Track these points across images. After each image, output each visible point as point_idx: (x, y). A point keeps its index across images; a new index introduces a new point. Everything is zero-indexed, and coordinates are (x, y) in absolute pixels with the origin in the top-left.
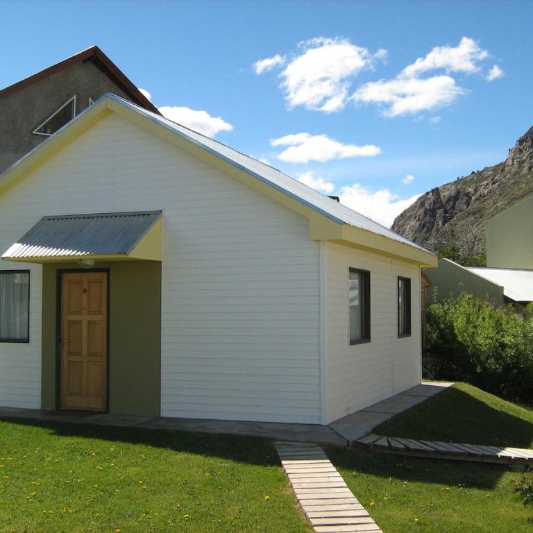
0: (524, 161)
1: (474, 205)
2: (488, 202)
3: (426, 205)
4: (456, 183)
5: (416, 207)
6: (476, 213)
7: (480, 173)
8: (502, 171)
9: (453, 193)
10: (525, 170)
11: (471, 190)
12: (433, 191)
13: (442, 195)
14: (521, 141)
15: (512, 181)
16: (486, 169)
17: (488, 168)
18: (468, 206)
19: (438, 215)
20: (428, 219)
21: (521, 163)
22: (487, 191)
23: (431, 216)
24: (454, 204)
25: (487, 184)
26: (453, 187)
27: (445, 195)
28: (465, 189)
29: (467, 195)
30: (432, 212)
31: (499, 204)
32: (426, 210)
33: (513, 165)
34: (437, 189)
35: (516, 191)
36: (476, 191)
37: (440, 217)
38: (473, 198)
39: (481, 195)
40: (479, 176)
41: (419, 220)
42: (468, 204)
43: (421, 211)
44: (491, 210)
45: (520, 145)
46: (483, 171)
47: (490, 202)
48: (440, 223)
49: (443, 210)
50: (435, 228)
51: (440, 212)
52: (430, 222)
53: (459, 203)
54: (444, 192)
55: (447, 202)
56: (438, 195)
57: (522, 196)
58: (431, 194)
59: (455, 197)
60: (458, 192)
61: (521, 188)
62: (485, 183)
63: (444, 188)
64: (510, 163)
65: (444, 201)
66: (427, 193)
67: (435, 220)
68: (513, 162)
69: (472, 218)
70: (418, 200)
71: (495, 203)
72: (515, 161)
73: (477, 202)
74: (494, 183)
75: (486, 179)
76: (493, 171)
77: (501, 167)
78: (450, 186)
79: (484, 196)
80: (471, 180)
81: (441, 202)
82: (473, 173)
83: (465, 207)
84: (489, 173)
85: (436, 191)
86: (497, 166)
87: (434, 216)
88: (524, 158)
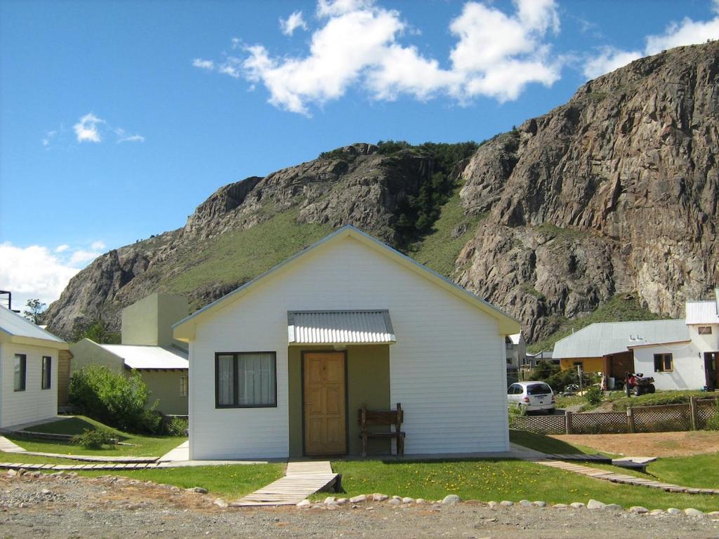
0: (202, 229)
1: (152, 269)
2: (165, 267)
3: (103, 267)
4: (135, 246)
5: (92, 268)
6: (153, 277)
7: (159, 237)
8: (181, 236)
9: (132, 256)
10: (203, 237)
11: (149, 253)
12: (111, 253)
13: (120, 257)
14: (200, 209)
15: (190, 248)
16: (166, 234)
17: (167, 233)
18: (145, 270)
19: (115, 278)
20: (104, 280)
21: (199, 230)
22: (164, 255)
23: (107, 278)
24: (132, 266)
25: (165, 249)
26: (132, 250)
27: (123, 257)
28: (143, 253)
29: (145, 258)
30: (109, 275)
31: (176, 270)
32: (103, 272)
33: (191, 231)
34: (115, 251)
35: (193, 259)
36: (154, 254)
37: (116, 279)
38: (151, 262)
39: (158, 259)
40: (158, 240)
41: (95, 282)
42: (146, 267)
43: (97, 274)
44: (168, 275)
45: (199, 212)
46: (163, 235)
47: (166, 267)
48: (117, 286)
49: (120, 272)
50: (111, 291)
51: (117, 275)
52: (106, 284)
53: (137, 266)
54: (122, 254)
55: (124, 265)
56: (116, 257)
57: (199, 263)
58: (109, 256)
59: (132, 260)
60: (137, 255)
61: (198, 255)
62: (164, 247)
63: (122, 251)
64: (188, 229)
65: (122, 264)
66: (105, 255)
67: (112, 282)
68: (192, 228)
69: (148, 282)
70: (95, 261)
71: (171, 269)
72: (194, 227)
73: (155, 266)
74: (172, 248)
75: (165, 243)
76: (172, 236)
77: (179, 233)
78: (128, 248)
79: (162, 261)
80: (150, 243)
81: (118, 264)
82: (153, 236)
83: (143, 270)
84: (169, 238)
85: (114, 253)
86: (176, 231)
87: (111, 277)
88: (202, 226)
